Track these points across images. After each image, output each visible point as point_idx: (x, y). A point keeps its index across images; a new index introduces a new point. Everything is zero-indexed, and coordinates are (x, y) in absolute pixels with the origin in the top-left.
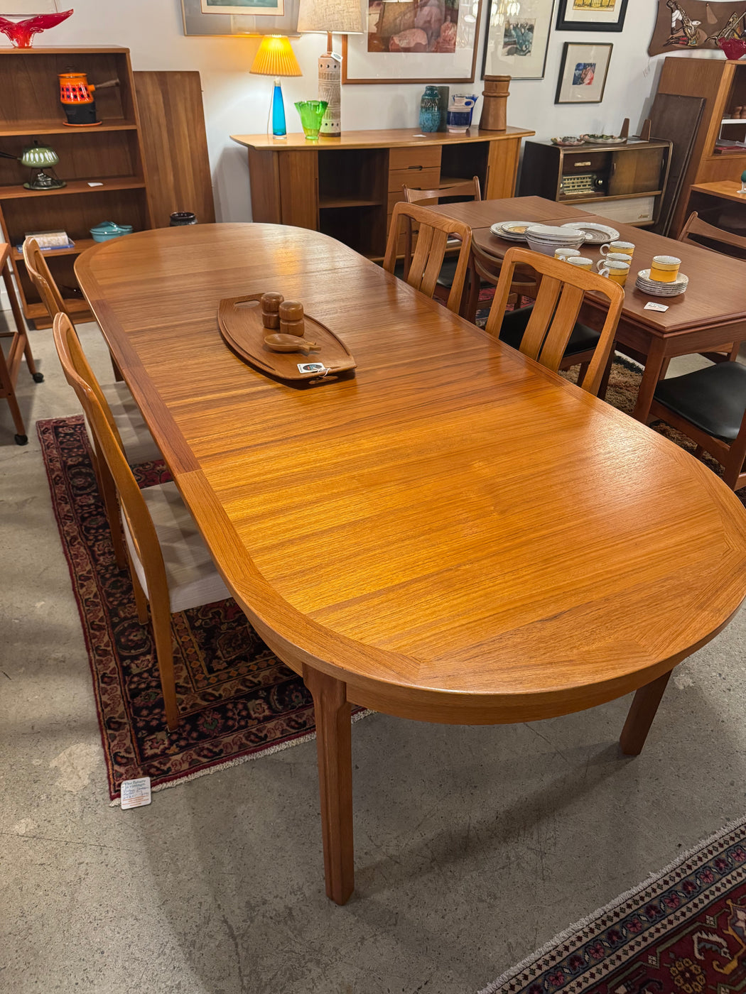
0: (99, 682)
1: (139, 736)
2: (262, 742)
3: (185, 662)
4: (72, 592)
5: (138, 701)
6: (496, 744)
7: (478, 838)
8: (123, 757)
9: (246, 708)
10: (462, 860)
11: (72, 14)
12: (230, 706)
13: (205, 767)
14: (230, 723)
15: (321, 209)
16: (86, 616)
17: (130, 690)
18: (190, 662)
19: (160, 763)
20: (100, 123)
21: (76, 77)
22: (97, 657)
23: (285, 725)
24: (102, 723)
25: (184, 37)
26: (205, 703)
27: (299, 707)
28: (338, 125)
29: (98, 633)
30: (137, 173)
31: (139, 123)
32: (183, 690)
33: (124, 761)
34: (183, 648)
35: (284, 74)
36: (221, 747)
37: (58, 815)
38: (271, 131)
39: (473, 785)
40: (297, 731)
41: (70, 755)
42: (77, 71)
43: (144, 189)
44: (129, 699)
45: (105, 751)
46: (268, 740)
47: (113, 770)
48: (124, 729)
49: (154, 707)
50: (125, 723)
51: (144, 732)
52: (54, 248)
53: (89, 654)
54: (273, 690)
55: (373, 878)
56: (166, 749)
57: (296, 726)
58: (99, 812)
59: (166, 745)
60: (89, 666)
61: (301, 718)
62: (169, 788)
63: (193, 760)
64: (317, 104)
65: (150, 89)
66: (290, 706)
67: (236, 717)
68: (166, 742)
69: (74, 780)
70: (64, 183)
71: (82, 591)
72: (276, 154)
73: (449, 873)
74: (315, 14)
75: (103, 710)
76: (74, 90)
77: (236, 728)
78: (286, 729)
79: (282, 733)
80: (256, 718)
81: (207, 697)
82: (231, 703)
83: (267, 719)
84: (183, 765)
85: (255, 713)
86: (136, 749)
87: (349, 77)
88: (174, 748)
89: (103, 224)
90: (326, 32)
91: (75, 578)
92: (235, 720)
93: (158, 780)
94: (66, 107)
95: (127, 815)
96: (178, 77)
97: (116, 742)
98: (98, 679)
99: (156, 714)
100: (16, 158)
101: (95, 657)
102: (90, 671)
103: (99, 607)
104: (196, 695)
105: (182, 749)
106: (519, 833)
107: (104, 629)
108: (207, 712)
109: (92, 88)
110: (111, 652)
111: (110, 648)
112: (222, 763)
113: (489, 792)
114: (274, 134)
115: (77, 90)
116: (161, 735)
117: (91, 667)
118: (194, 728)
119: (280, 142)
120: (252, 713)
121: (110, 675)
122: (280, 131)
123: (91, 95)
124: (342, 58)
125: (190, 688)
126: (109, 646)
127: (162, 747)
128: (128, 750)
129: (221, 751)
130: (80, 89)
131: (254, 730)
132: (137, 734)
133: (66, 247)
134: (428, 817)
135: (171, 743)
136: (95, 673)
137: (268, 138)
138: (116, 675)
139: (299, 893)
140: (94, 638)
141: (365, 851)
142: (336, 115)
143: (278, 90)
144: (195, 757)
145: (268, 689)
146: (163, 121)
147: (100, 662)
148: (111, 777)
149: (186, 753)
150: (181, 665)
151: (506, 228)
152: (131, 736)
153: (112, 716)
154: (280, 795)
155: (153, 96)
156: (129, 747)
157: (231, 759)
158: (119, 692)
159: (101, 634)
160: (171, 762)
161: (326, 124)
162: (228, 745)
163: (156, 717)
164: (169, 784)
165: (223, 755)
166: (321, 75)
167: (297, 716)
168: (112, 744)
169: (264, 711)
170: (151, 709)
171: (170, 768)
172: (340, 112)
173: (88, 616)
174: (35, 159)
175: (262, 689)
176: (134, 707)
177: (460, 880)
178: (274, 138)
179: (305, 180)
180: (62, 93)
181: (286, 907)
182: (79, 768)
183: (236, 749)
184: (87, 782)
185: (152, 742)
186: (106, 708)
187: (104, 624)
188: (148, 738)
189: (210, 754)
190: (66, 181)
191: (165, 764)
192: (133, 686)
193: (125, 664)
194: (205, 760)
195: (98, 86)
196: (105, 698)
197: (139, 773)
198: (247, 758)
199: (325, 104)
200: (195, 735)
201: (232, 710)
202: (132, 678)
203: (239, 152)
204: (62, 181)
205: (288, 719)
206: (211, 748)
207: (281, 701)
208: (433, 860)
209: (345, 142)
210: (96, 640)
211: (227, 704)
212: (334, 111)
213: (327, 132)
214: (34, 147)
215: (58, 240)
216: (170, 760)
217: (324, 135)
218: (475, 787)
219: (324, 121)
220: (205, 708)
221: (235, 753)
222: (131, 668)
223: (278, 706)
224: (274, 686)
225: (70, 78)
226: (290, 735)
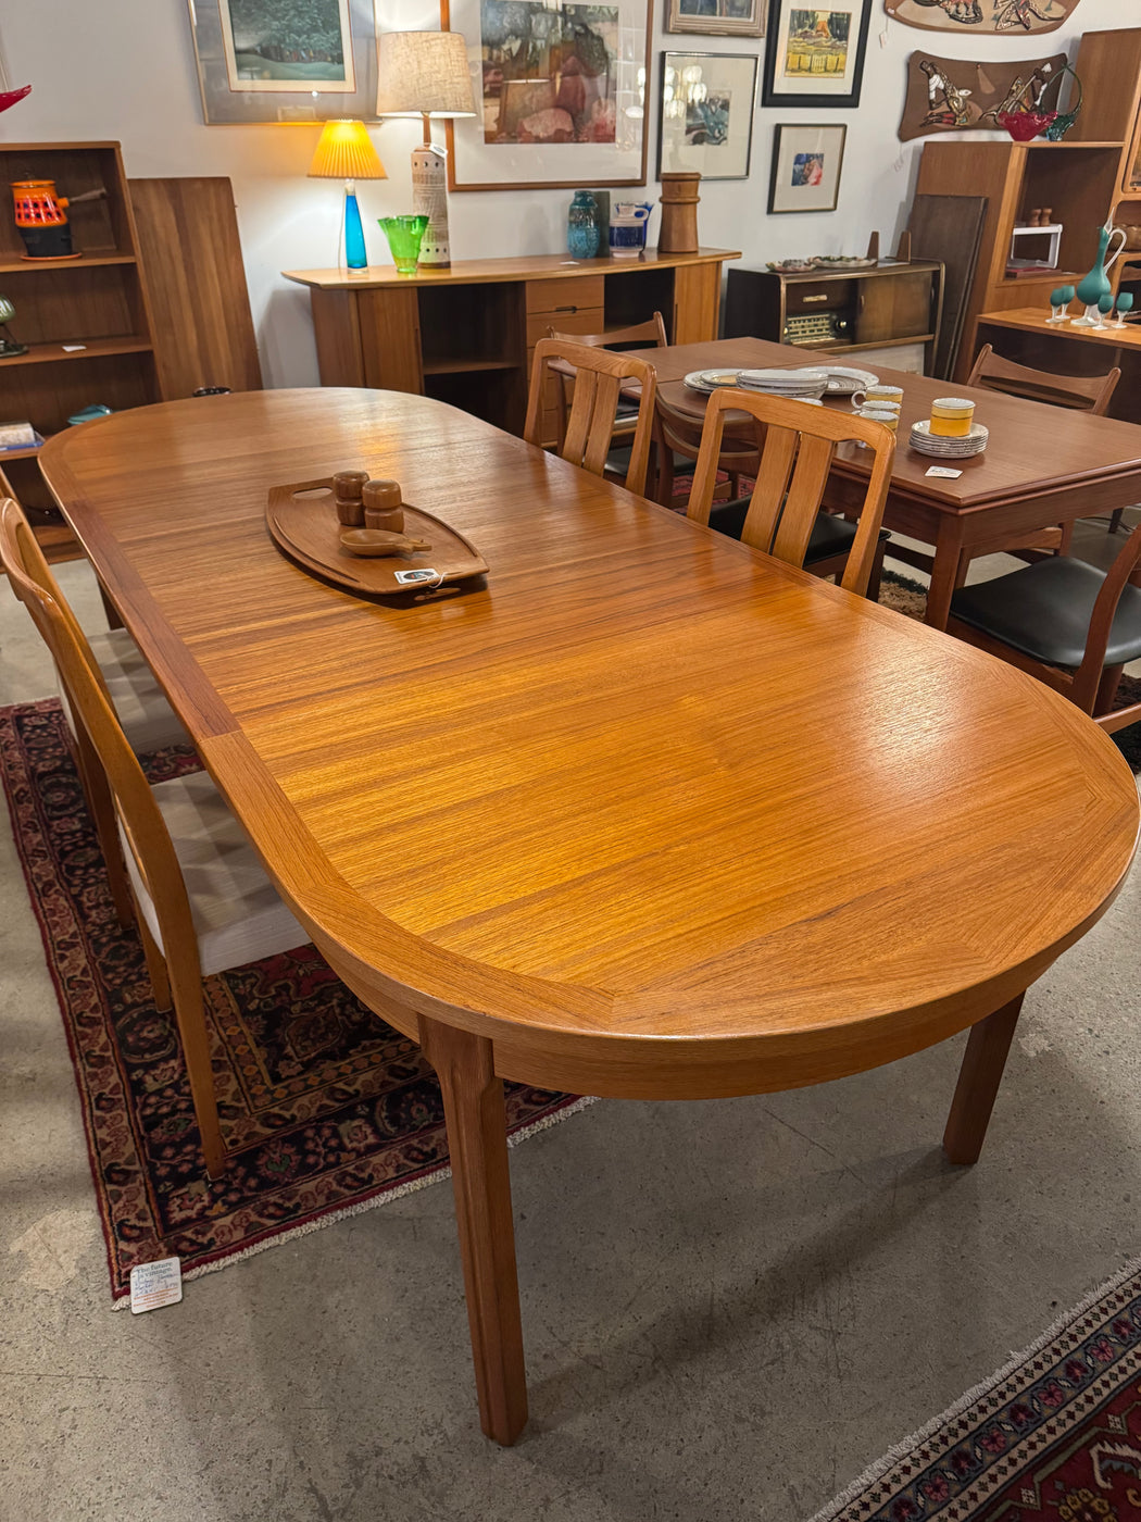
0: (91, 1108)
1: (160, 1191)
2: (366, 1187)
3: (234, 1068)
4: (46, 969)
5: (158, 1134)
6: (747, 1164)
7: (729, 1317)
8: (133, 1227)
9: (336, 1134)
10: (704, 1355)
11: (28, 92)
12: (310, 1133)
13: (271, 1234)
14: (311, 1160)
15: (426, 377)
16: (69, 1005)
17: (143, 1118)
18: (242, 1068)
19: (197, 1232)
20: (80, 254)
21: (39, 186)
22: (89, 1069)
23: (401, 1157)
24: (98, 1174)
25: (204, 127)
26: (269, 1131)
27: (425, 1128)
28: (445, 250)
29: (88, 1031)
30: (139, 330)
31: (138, 252)
32: (231, 1112)
33: (135, 1233)
34: (229, 1046)
35: (360, 176)
36: (297, 1199)
37: (25, 1330)
38: (344, 264)
39: (714, 1232)
40: (421, 1165)
41: (44, 1230)
42: (39, 177)
43: (150, 353)
44: (142, 1133)
45: (103, 1219)
46: (374, 1183)
47: (117, 1249)
48: (134, 1181)
49: (185, 1142)
50: (136, 1172)
51: (168, 1184)
52: (11, 448)
53: (75, 1065)
54: (380, 1103)
55: (559, 1397)
56: (205, 1208)
57: (421, 1157)
58: (93, 1321)
59: (206, 1203)
60: (74, 1085)
61: (427, 1144)
62: (211, 1273)
63: (252, 1223)
64: (411, 220)
65: (155, 205)
66: (408, 1127)
67: (321, 1149)
68: (206, 1198)
69: (52, 1271)
70: (25, 348)
71: (62, 966)
72: (352, 297)
73: (684, 1379)
74: (403, 87)
75: (98, 1154)
76: (36, 205)
77: (320, 1167)
78: (404, 1164)
79: (397, 1171)
80: (353, 1149)
81: (272, 1121)
82: (312, 1127)
83: (372, 1149)
84: (234, 1233)
85: (351, 1142)
86: (156, 1214)
87: (459, 181)
88: (219, 1207)
89: (89, 409)
90: (419, 114)
91: (50, 946)
92: (319, 1154)
93: (194, 1261)
94: (25, 232)
95: (142, 1323)
96: (198, 185)
97: (121, 1204)
98: (90, 1104)
99: (187, 1154)
101: (84, 1069)
102: (77, 1093)
103: (90, 990)
104: (253, 1119)
105: (232, 1207)
106: (794, 1303)
107: (99, 1024)
108: (272, 1146)
109: (64, 202)
110: (112, 1059)
111: (109, 1054)
112: (300, 1225)
113: (741, 1241)
114: (350, 266)
115: (41, 205)
116: (196, 1187)
117: (79, 1085)
118: (252, 1172)
119: (359, 277)
120: (346, 1141)
121: (110, 1096)
122: (358, 261)
123: (62, 213)
124: (446, 152)
125: (243, 1108)
126: (107, 1050)
127: (199, 1206)
128: (142, 1216)
129: (298, 1206)
130: (46, 205)
131: (350, 1169)
132: (155, 1188)
133: (31, 446)
134: (644, 1288)
135: (214, 1200)
136: (85, 1095)
137: (340, 273)
138: (121, 1096)
139: (436, 1431)
140: (83, 1039)
141: (544, 1353)
142: (442, 236)
143: (351, 201)
144: (254, 1218)
145: (371, 1102)
146: (177, 252)
147: (94, 1076)
148: (113, 1261)
149: (240, 1213)
150: (227, 1073)
151: (708, 378)
152: (147, 1191)
153: (113, 1161)
154: (398, 1271)
155: (161, 216)
156: (143, 1210)
157: (314, 1218)
158: (125, 1123)
159: (94, 1032)
160: (214, 1229)
161: (428, 250)
162: (310, 1197)
163: (188, 1158)
164: (212, 1266)
165: (300, 1212)
166: (417, 178)
167: (420, 1142)
168: (115, 1208)
169: (366, 1137)
170: (178, 1147)
171: (212, 1239)
172: (447, 232)
173: (73, 1005)
175: (362, 1103)
176: (150, 1144)
177: (703, 1388)
178: (349, 273)
179: (400, 331)
180: (17, 211)
181: (415, 1457)
182: (59, 1252)
183: (321, 1200)
184: (73, 1272)
185: (183, 1199)
186: (104, 1149)
187: (100, 1015)
188: (175, 1194)
189: (279, 1213)
190: (28, 345)
191: (204, 1234)
192: (148, 1111)
193: (134, 1077)
194: (270, 1223)
195: (74, 199)
196: (102, 1134)
197: (160, 1252)
198: (340, 1214)
199: (424, 220)
200: (253, 1183)
201: (313, 1140)
202: (147, 1098)
203: (296, 296)
204: (22, 346)
205: (407, 1147)
206: (281, 1201)
207: (394, 1120)
208: (657, 1359)
209: (456, 274)
210: (87, 1041)
211: (304, 1130)
212: (438, 230)
213: (430, 262)
215: (18, 435)
216: (213, 1226)
217: (424, 266)
218: (718, 1234)
219: (424, 245)
220: (269, 1139)
221: (321, 1207)
222: (145, 1082)
223: (389, 1128)
224: (380, 1096)
225: (29, 187)
226: (410, 1172)
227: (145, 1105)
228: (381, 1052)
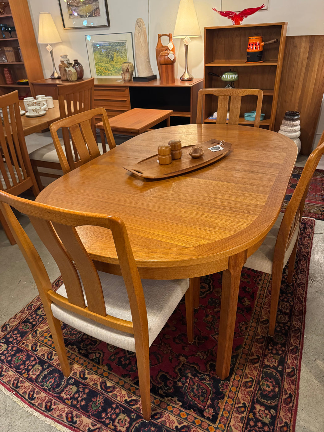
0: (27, 306)
2: (15, 388)
5: (22, 326)
9: (34, 366)
12: (32, 359)
14: (22, 367)
17: (27, 318)
20: (263, 61)
21: (256, 38)
23: (29, 390)
24: (5, 324)
26: (30, 349)
31: (280, 60)
36: (6, 374)
40: (27, 398)
42: (257, 35)
43: (273, 96)
44: (22, 322)
46: (17, 390)
48: (4, 332)
49: (20, 333)
50: (7, 331)
51: (4, 340)
54: (50, 368)
57: (31, 396)
61: (37, 394)
66: (43, 383)
67: (27, 366)
75: (12, 319)
77: (19, 371)
78: (27, 393)
79: (23, 393)
80: (29, 375)
81: (34, 346)
83: (30, 380)
89: (252, 111)
92: (24, 367)
94: (248, 53)
98: (29, 305)
99: (16, 337)
100: (219, 76)
102: (32, 300)
104: (33, 342)
107: (58, 287)
108: (25, 353)
109: (262, 44)
116: (5, 347)
117: (35, 299)
118: (13, 355)
120: (32, 370)
121: (32, 307)
123: (260, 48)
125: (37, 336)
130: (256, 45)
131: (21, 379)
136: (32, 302)
138: (33, 309)
145: (50, 366)
147: (38, 299)
153: (10, 323)
155: (304, 49)
158: (24, 316)
159: (55, 288)
162: (7, 376)
163: (15, 337)
167: (37, 391)
169: (35, 375)
170: (18, 333)
173: (61, 278)
174: (230, 77)
175: (48, 364)
176: (18, 326)
180: (248, 46)
183: (7, 380)
186: (14, 318)
192: (30, 318)
195: (266, 43)
196: (19, 314)
200: (9, 358)
201: (30, 361)
202: (35, 314)
205: (34, 389)
207: (44, 377)
211: (33, 357)
214: (228, 72)
220: (27, 351)
221: (4, 382)
222: (40, 310)
223: (41, 378)
224: (53, 366)
225: (253, 39)
226: (24, 397)
227: (32, 316)
228: (72, 354)
